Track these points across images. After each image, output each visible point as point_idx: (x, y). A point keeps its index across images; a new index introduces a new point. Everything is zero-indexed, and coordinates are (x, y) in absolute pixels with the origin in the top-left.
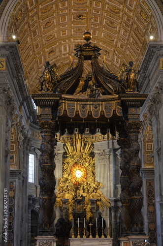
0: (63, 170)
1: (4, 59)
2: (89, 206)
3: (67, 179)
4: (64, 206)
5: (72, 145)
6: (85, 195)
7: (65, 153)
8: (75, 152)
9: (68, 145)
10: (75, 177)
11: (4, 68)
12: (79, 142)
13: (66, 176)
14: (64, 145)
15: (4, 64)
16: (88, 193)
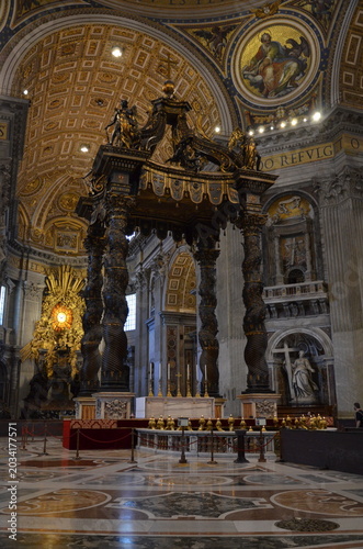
0: (43, 311)
1: (5, 123)
2: (75, 360)
3: (46, 323)
4: (41, 358)
5: (56, 279)
6: (70, 345)
7: (47, 289)
8: (59, 289)
9: (52, 278)
10: (56, 321)
11: (5, 137)
12: (67, 275)
13: (45, 319)
14: (47, 278)
15: (5, 131)
16: (73, 342)
